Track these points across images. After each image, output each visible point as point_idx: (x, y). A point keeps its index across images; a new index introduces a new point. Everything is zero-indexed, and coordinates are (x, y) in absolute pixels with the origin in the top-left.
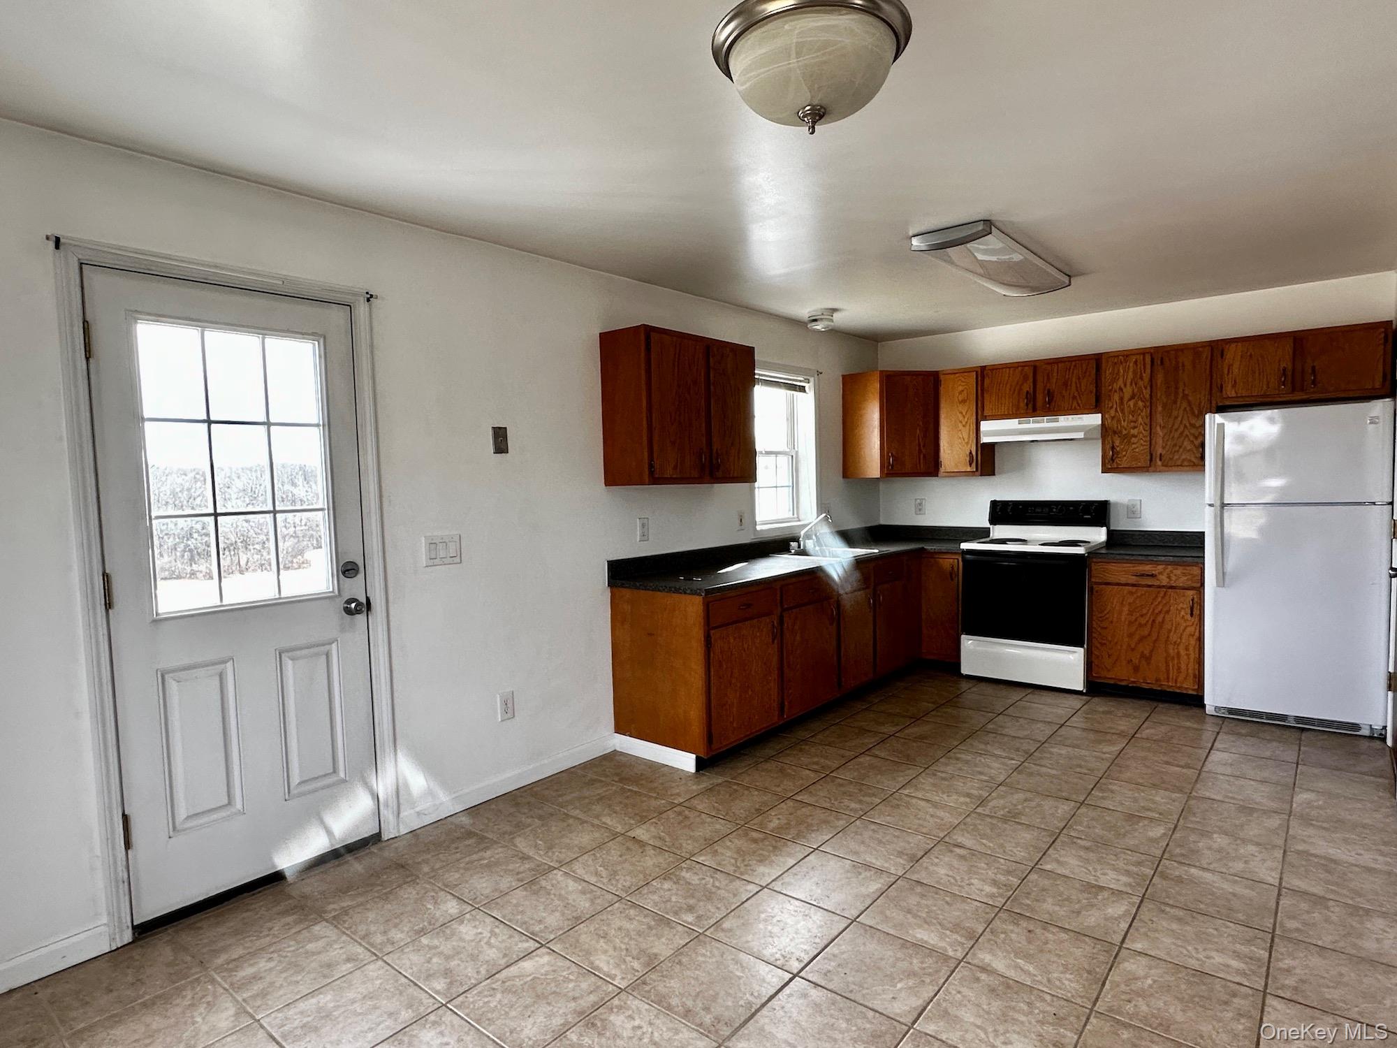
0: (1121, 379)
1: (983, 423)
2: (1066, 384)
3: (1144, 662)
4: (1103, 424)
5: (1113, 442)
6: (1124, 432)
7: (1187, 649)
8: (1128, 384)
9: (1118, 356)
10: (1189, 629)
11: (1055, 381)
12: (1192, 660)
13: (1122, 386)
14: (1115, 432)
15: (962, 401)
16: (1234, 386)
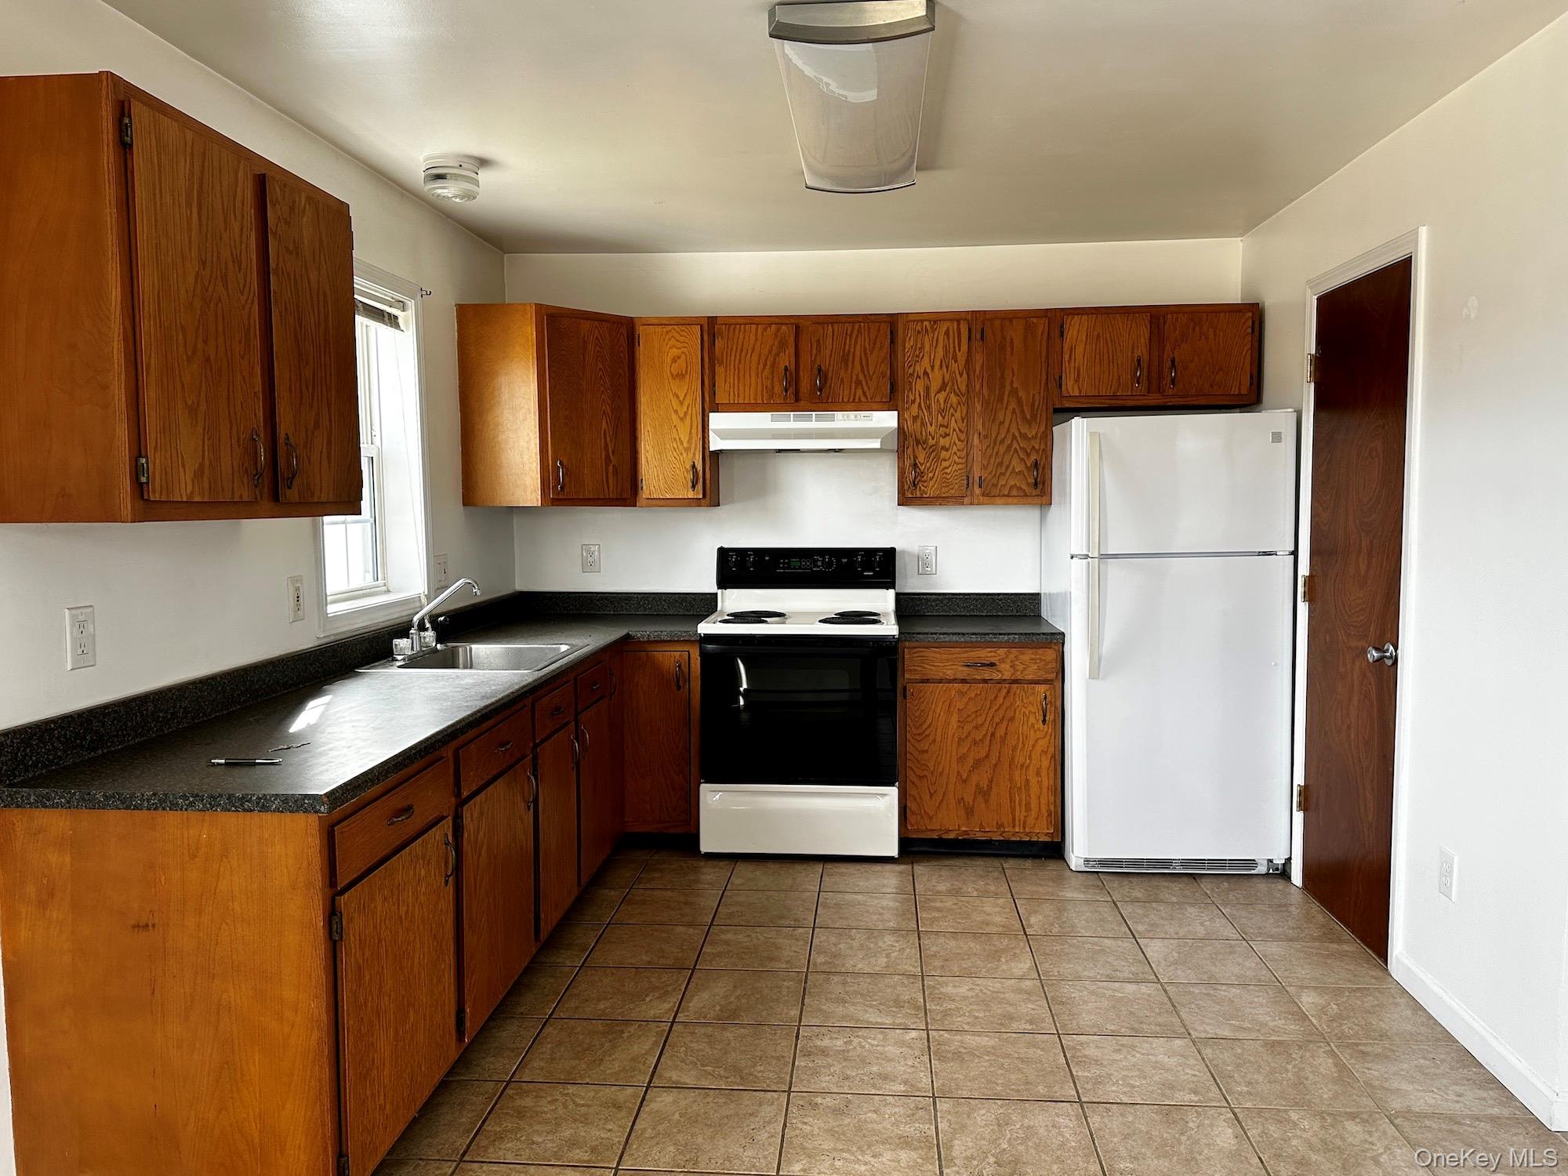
0: (926, 359)
1: (713, 416)
2: (845, 359)
3: (980, 798)
4: (900, 429)
5: (915, 457)
6: (931, 442)
7: (1038, 774)
8: (937, 364)
9: (922, 321)
10: (1041, 742)
11: (828, 352)
12: (1045, 790)
13: (929, 370)
14: (918, 442)
15: (677, 375)
16: (1077, 380)
